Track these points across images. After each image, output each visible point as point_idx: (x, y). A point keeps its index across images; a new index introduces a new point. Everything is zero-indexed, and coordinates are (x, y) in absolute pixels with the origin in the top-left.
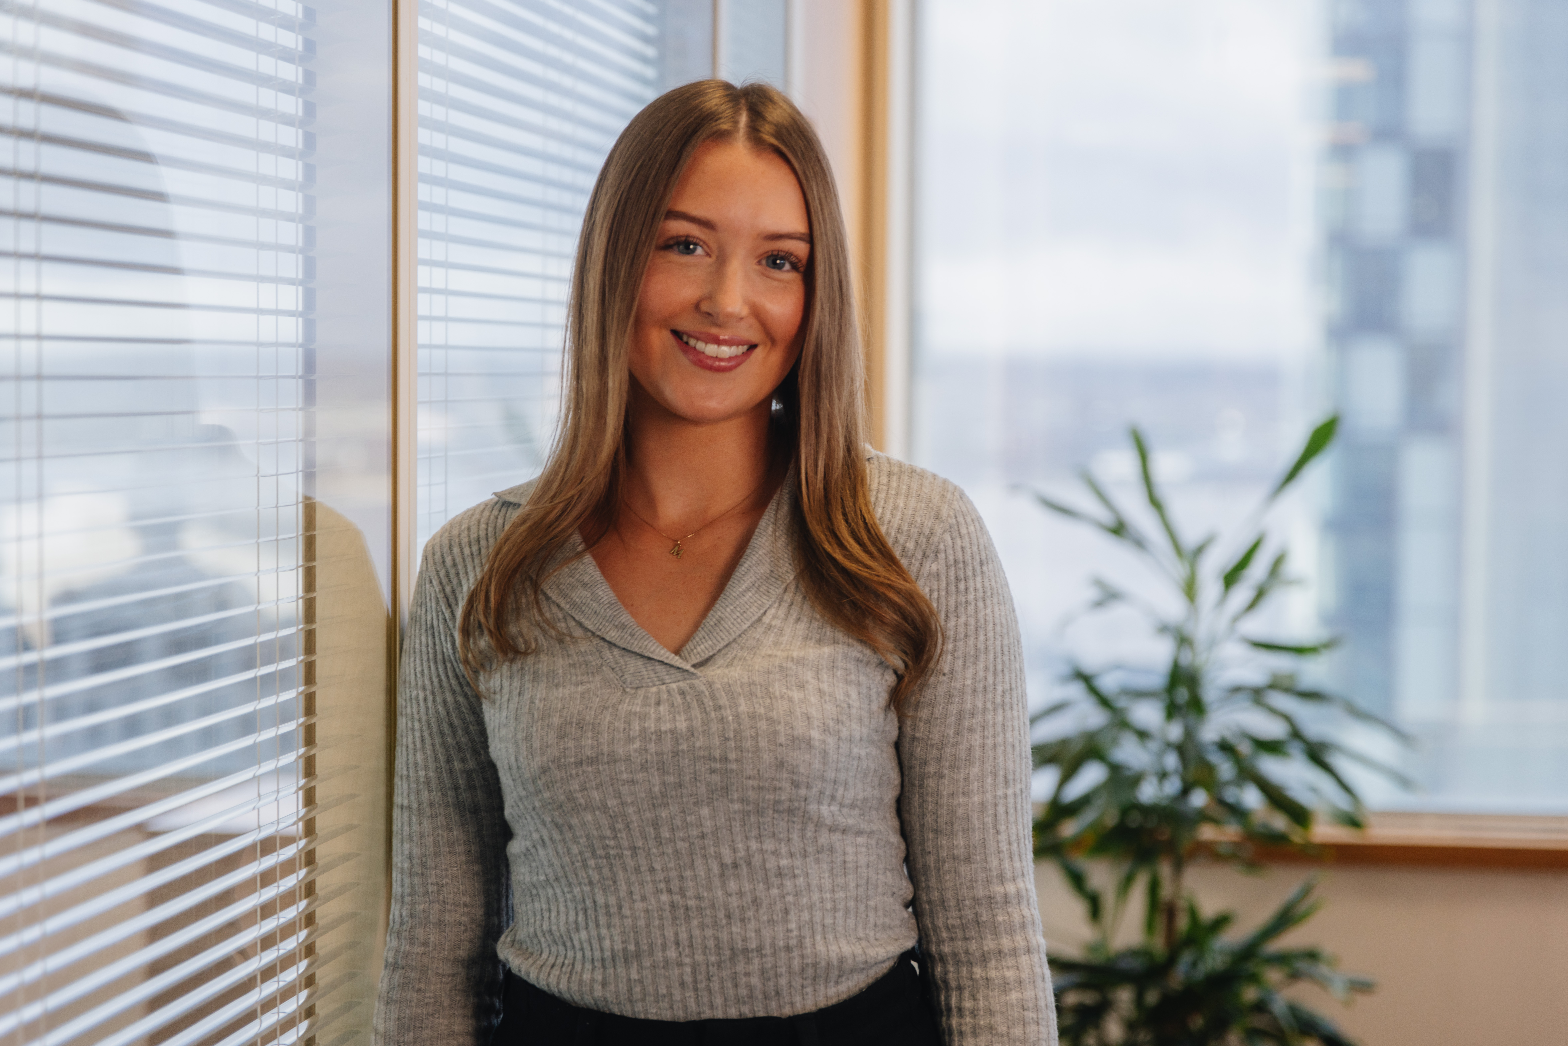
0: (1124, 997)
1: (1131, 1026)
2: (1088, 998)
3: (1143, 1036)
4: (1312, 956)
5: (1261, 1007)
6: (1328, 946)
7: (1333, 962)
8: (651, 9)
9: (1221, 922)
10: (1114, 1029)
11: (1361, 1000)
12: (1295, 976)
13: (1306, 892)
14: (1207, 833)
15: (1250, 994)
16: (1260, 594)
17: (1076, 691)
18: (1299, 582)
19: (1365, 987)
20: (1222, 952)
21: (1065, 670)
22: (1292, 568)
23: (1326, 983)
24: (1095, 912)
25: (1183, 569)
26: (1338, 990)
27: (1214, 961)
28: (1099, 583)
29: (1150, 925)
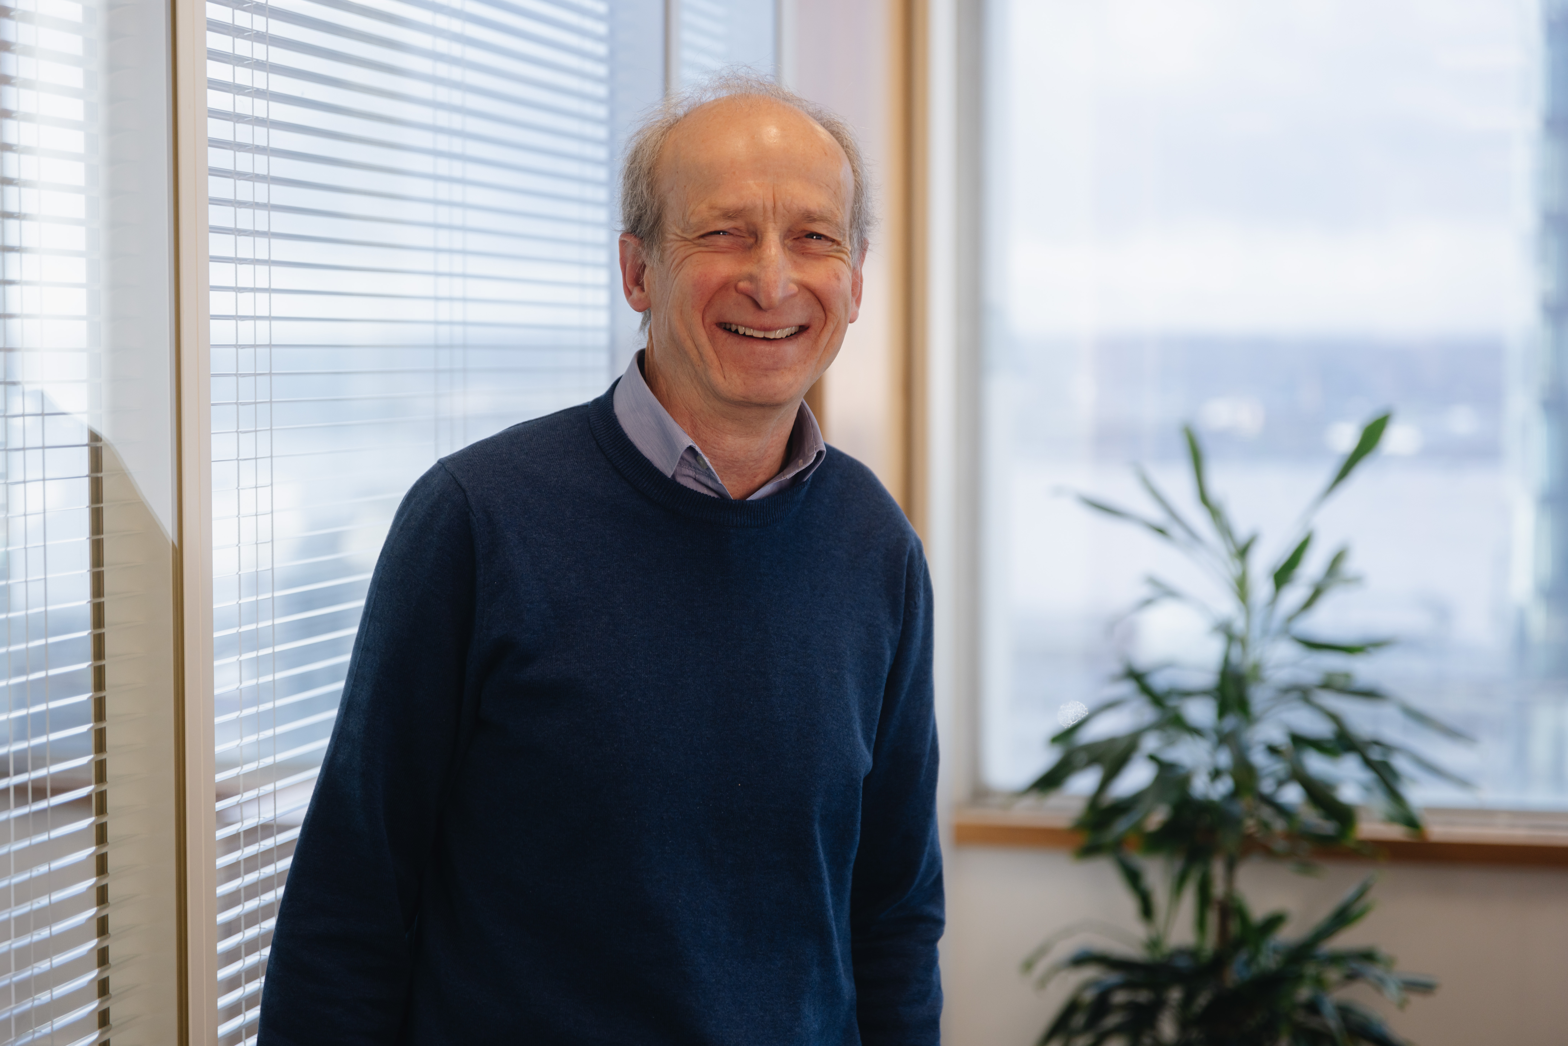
0: (1175, 995)
1: (1184, 1025)
2: (1143, 996)
3: (1195, 1034)
4: (1368, 956)
5: (1313, 1007)
6: (1384, 949)
7: (1389, 963)
8: (602, 8)
9: (1275, 922)
10: (1168, 1028)
11: (1416, 1000)
12: (1352, 977)
13: (1362, 893)
15: (1304, 993)
16: (1317, 593)
17: (1127, 688)
18: (1356, 580)
19: (1424, 988)
20: (1275, 951)
21: (1116, 667)
22: (1352, 566)
23: (1380, 985)
24: (1147, 910)
25: (1234, 568)
26: (1392, 992)
27: (1268, 961)
28: (1153, 581)
29: (1201, 924)
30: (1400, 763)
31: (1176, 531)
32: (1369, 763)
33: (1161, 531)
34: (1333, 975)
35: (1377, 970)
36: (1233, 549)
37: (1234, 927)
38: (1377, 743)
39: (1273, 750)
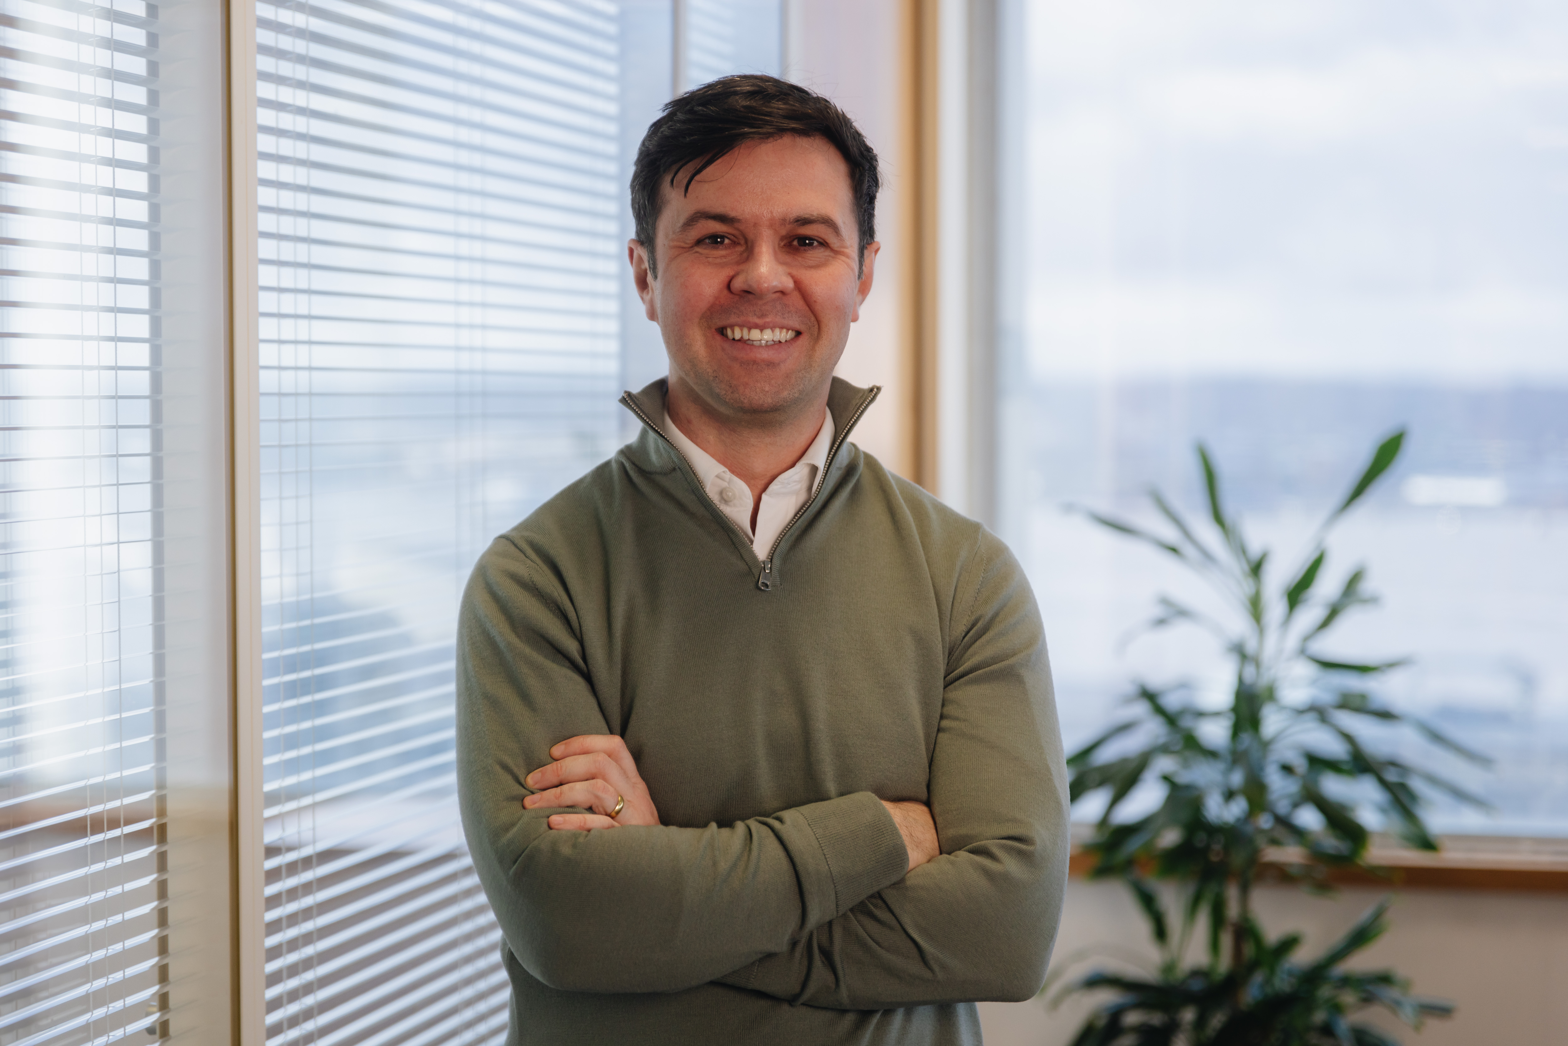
0: (1188, 1015)
2: (1156, 1019)
4: (1385, 979)
5: (1328, 1031)
6: (1401, 971)
7: (1406, 985)
8: (611, 9)
9: (1289, 944)
11: (1433, 1024)
12: (1368, 999)
13: (1378, 915)
14: (1273, 854)
15: (1319, 1017)
16: (1333, 613)
17: (1141, 709)
18: (1373, 600)
19: (1442, 1011)
20: (1290, 973)
21: (1130, 689)
22: (1368, 586)
23: (1395, 1006)
24: (1160, 932)
25: (1248, 587)
26: (1408, 1013)
27: (1282, 983)
28: (1165, 601)
29: (1215, 945)
30: (1417, 785)
31: (1188, 550)
32: (1384, 784)
33: (1173, 550)
34: (1348, 998)
35: (1393, 993)
36: (1246, 568)
37: (1249, 950)
38: (1393, 764)
39: (1287, 769)
